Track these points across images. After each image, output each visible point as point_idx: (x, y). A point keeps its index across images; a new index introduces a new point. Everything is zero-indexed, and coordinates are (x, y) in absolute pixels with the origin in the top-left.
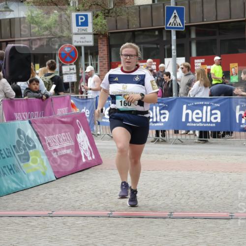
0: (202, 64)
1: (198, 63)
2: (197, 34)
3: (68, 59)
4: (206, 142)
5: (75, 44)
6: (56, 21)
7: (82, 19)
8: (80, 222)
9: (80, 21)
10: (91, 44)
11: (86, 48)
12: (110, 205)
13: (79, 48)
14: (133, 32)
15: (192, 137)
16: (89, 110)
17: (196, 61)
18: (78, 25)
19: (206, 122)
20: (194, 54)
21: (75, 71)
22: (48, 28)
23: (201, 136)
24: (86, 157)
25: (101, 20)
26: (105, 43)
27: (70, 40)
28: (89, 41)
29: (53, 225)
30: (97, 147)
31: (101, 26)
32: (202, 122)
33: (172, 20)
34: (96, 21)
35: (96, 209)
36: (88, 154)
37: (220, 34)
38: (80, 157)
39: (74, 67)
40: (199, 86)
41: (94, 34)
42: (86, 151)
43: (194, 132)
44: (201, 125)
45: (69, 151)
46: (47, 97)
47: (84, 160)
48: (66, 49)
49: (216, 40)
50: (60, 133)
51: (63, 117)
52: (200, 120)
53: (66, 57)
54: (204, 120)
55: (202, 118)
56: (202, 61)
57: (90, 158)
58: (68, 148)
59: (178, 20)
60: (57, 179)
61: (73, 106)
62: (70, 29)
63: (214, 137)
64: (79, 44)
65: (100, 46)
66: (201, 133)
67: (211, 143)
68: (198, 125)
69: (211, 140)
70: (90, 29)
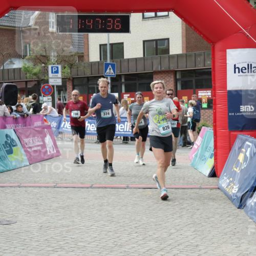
0: (128, 97)
1: (126, 96)
2: (125, 80)
3: (47, 93)
4: (127, 143)
5: (50, 84)
6: (40, 70)
7: (55, 69)
8: (36, 190)
9: (54, 70)
10: (60, 84)
11: (57, 86)
12: (57, 180)
13: (53, 86)
14: (88, 77)
15: (119, 140)
16: (57, 123)
17: (124, 95)
18: (52, 73)
19: (126, 131)
20: (123, 91)
21: (51, 100)
22: (35, 74)
23: (124, 140)
24: (50, 152)
25: (68, 70)
26: (71, 84)
27: (47, 82)
28: (59, 82)
29: (19, 192)
30: (58, 146)
31: (67, 73)
32: (124, 131)
33: (108, 71)
34: (64, 71)
35: (48, 183)
36: (51, 150)
37: (139, 80)
38: (46, 151)
39: (51, 97)
40: (123, 110)
41: (62, 79)
42: (50, 148)
43: (121, 137)
44: (123, 133)
45: (39, 148)
46: (28, 115)
47: (49, 153)
48: (46, 87)
49: (136, 83)
50: (34, 136)
51: (36, 127)
52: (123, 130)
53: (45, 92)
54: (125, 130)
55: (124, 129)
56: (128, 95)
57: (52, 152)
58: (38, 146)
59: (112, 71)
60: (30, 164)
61: (45, 121)
62: (48, 75)
63: (132, 140)
64: (53, 84)
65: (68, 85)
66: (124, 137)
67: (130, 144)
68: (122, 133)
69: (130, 142)
70: (60, 75)
